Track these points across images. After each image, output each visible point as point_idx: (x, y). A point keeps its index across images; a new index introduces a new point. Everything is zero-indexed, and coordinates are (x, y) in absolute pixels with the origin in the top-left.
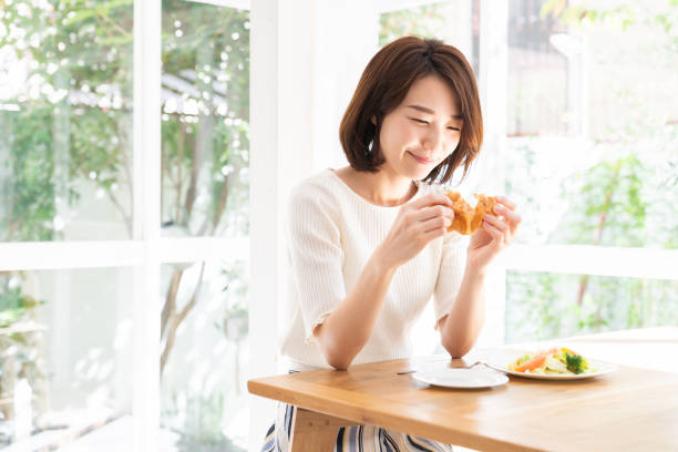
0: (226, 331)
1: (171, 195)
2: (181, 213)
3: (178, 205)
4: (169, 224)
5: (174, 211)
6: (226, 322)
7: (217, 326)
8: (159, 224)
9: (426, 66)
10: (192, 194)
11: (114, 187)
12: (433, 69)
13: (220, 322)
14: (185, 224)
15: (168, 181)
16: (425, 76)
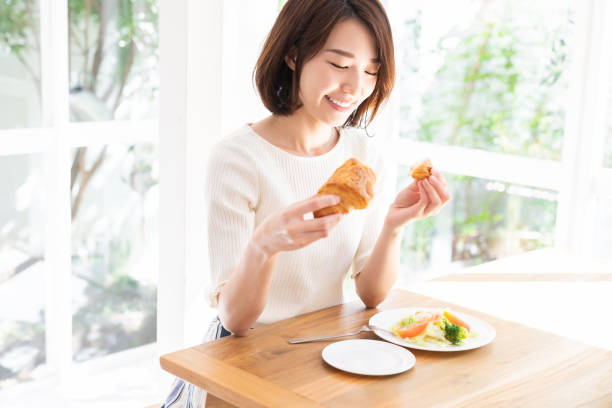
0: (132, 184)
1: (79, 60)
2: (89, 78)
3: (85, 71)
4: (78, 89)
5: (82, 76)
6: (133, 175)
7: (124, 180)
8: (67, 91)
9: (346, 9)
10: (99, 57)
11: (23, 52)
12: (353, 14)
13: (127, 176)
14: (92, 89)
15: (75, 49)
16: (345, 19)
